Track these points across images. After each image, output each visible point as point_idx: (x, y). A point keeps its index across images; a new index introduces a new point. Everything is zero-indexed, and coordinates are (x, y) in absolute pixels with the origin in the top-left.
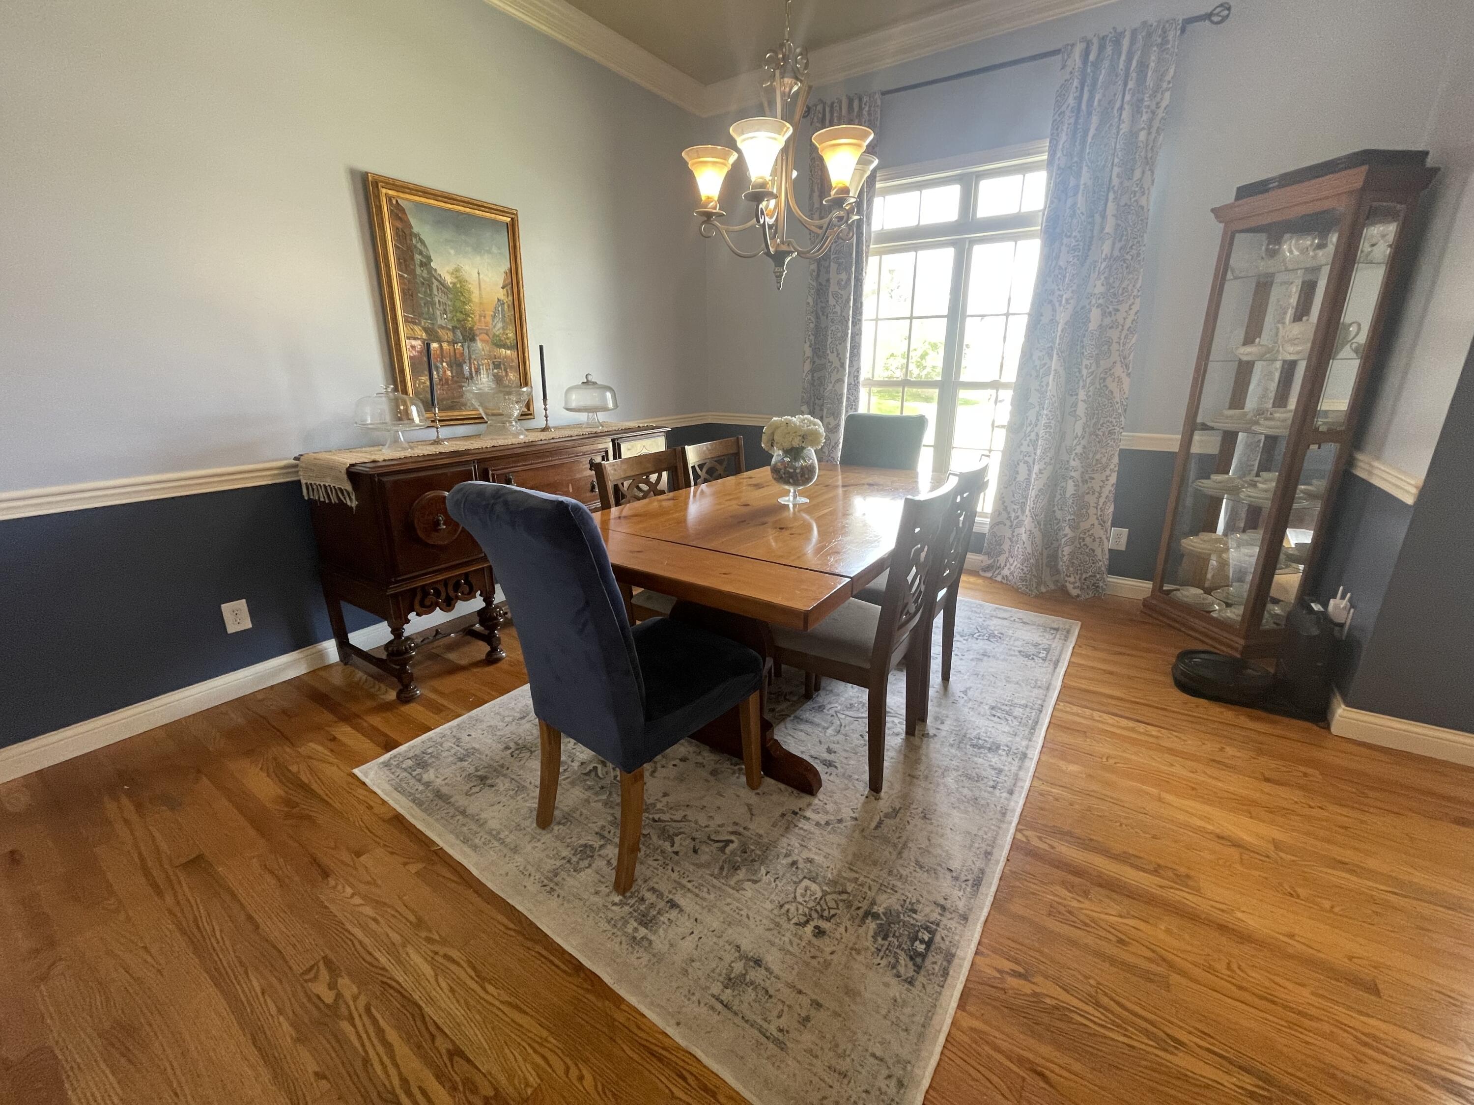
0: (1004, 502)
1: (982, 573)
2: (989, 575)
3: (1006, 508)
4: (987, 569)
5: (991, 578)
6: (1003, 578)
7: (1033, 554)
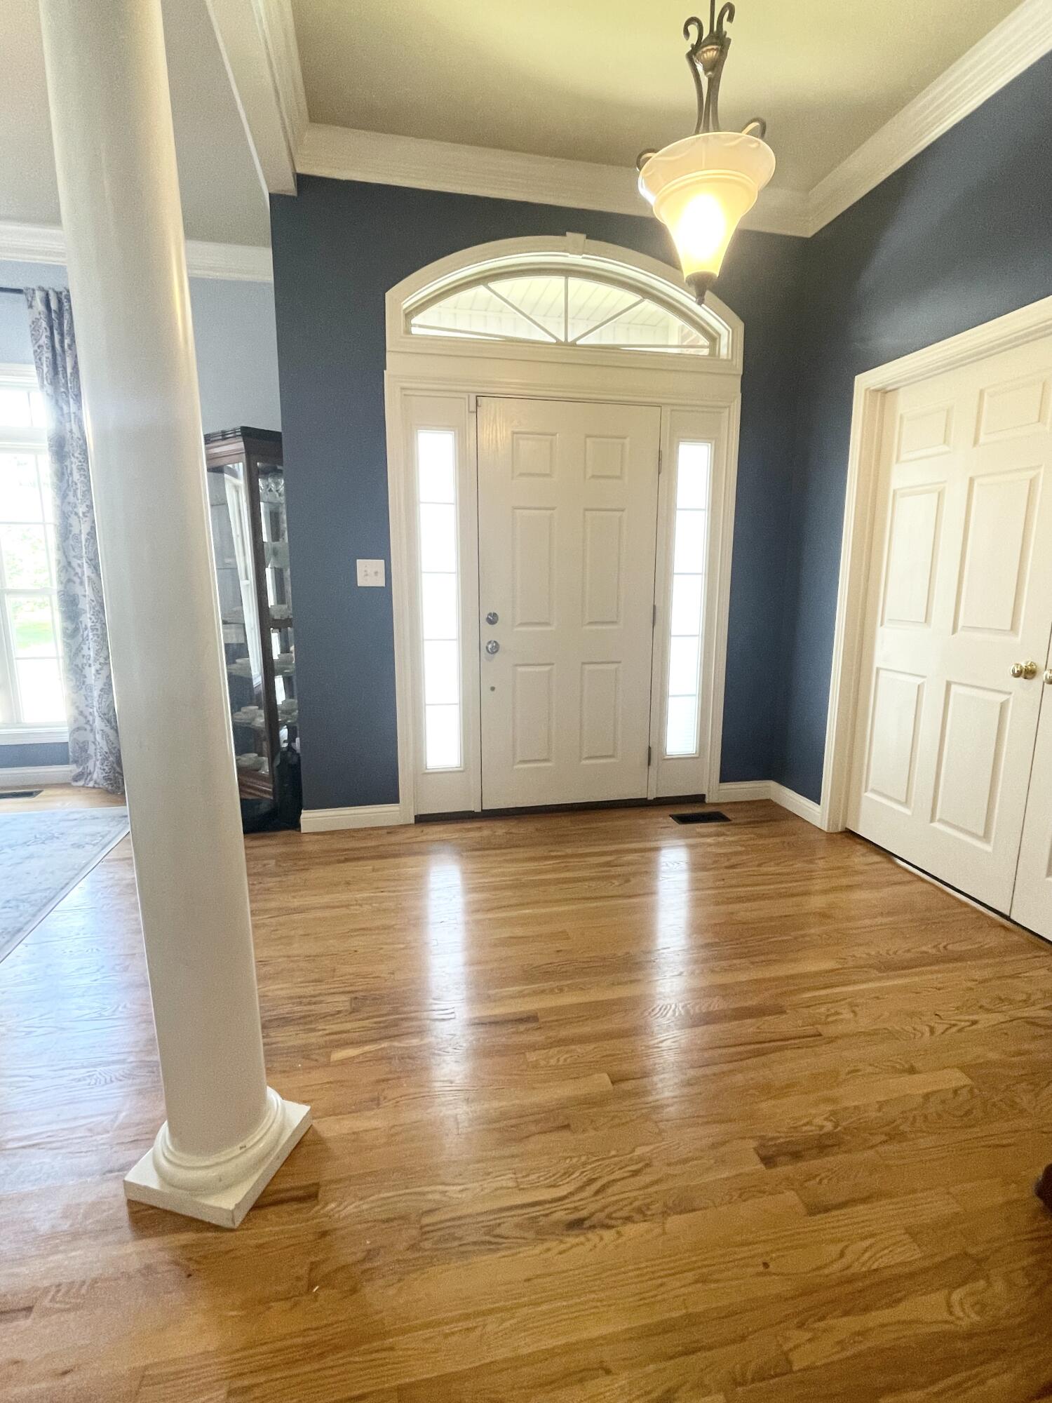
0: (77, 707)
1: (75, 784)
2: (81, 783)
3: (81, 713)
4: (77, 778)
5: (83, 786)
6: (96, 783)
7: (111, 753)
